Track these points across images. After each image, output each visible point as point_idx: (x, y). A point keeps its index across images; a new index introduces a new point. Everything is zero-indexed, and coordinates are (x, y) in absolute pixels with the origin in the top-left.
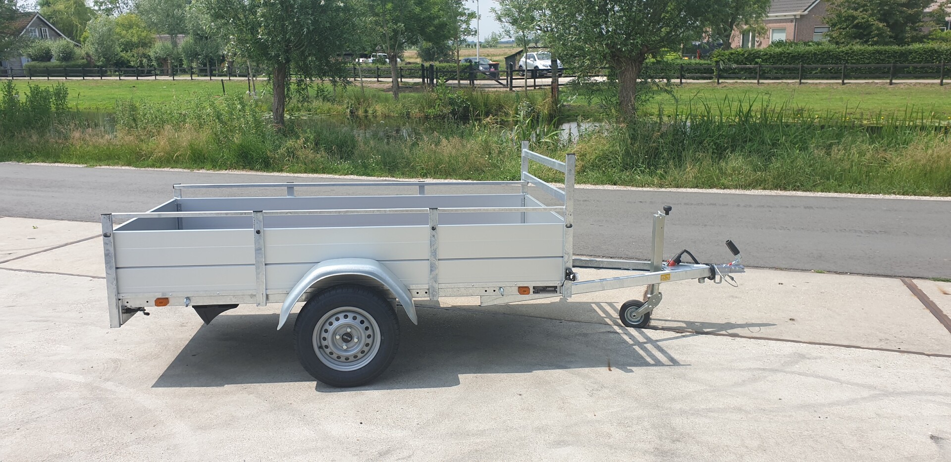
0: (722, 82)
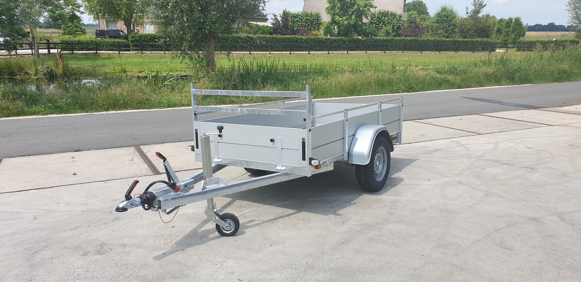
0: (144, 53)
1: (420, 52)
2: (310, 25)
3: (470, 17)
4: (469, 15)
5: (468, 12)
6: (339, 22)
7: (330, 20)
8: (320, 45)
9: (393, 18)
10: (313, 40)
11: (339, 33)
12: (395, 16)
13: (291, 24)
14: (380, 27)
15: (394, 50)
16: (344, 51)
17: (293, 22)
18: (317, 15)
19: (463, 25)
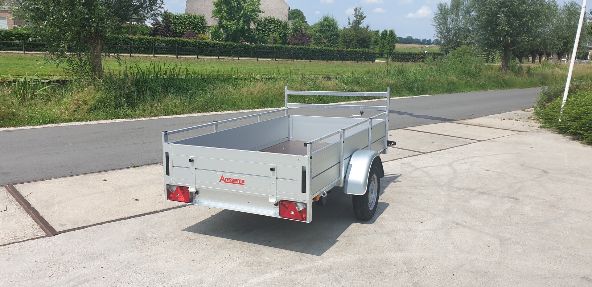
1: (309, 61)
2: (194, 28)
3: (352, 27)
4: (351, 25)
5: (350, 23)
6: (227, 26)
7: (218, 24)
8: (209, 50)
9: (279, 26)
10: (201, 44)
11: (227, 37)
12: (281, 23)
13: (173, 26)
14: (266, 33)
15: (284, 58)
16: (233, 57)
17: (176, 23)
18: (201, 18)
19: (346, 35)
